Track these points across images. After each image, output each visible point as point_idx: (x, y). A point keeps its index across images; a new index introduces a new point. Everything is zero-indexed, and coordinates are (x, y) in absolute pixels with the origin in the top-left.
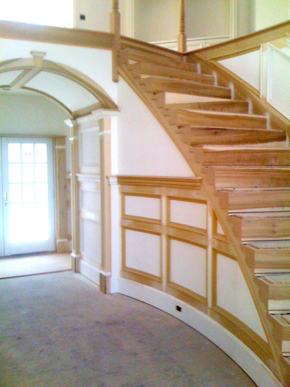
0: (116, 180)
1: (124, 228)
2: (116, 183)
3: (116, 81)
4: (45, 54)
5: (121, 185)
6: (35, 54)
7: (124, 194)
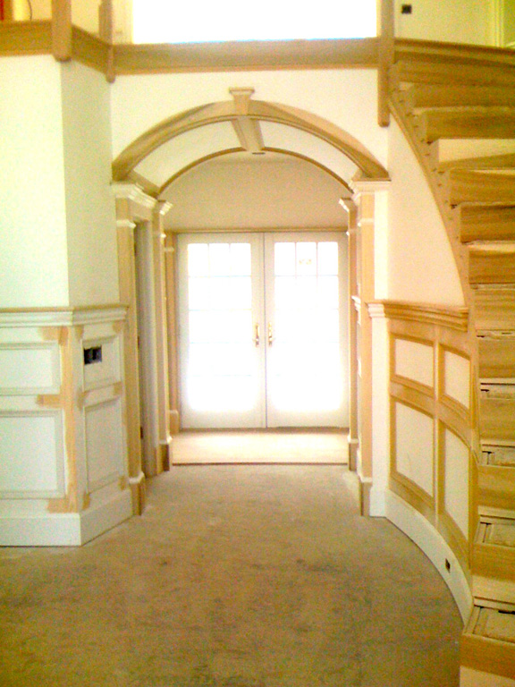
0: (381, 308)
1: (394, 399)
2: (384, 315)
3: (385, 124)
4: (253, 91)
5: (391, 318)
6: (237, 94)
7: (395, 335)
